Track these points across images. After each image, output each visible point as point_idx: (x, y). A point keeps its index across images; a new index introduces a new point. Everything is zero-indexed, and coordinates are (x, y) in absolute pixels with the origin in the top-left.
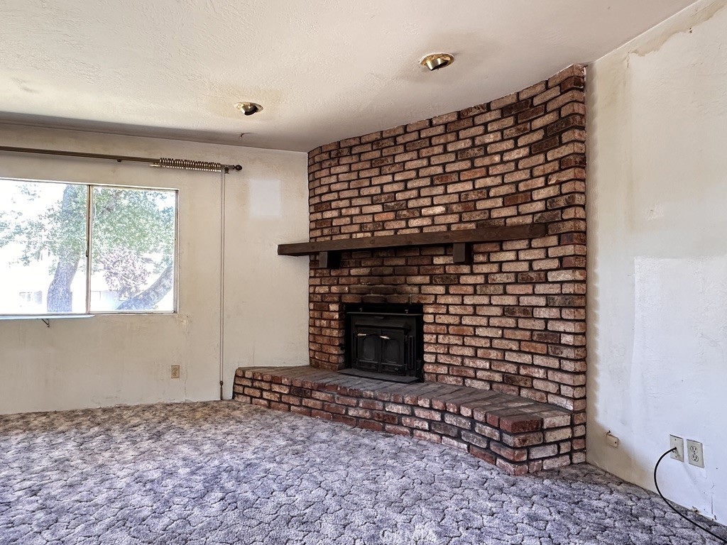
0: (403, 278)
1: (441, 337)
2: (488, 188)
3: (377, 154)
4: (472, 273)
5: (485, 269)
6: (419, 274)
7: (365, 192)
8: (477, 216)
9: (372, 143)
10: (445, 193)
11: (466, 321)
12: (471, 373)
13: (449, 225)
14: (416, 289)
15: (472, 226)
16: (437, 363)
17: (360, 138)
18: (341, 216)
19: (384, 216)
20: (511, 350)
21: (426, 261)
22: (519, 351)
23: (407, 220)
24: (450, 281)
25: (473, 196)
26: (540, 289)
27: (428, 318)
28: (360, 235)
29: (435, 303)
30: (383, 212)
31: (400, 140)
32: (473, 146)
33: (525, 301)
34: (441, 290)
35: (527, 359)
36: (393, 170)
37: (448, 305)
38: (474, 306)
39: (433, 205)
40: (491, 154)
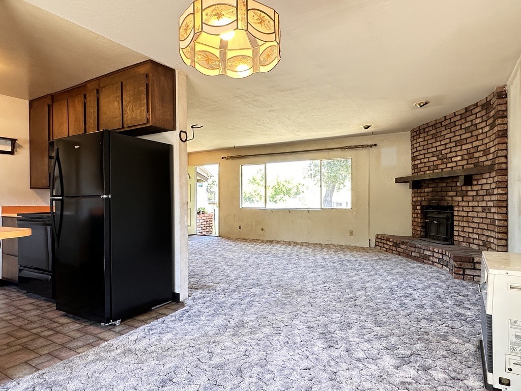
0: (445, 193)
1: (460, 222)
2: (478, 147)
3: (434, 131)
4: (472, 190)
5: (476, 188)
6: (452, 191)
7: (430, 150)
8: (474, 161)
9: (432, 126)
10: (461, 150)
11: (470, 214)
12: (472, 240)
13: (463, 166)
14: (450, 198)
15: (472, 166)
16: (459, 235)
17: (428, 124)
18: (421, 163)
19: (437, 162)
20: (485, 229)
21: (454, 184)
22: (487, 229)
23: (446, 164)
24: (464, 194)
25: (472, 151)
26: (492, 198)
27: (456, 213)
28: (428, 172)
29: (458, 205)
30: (437, 160)
31: (444, 124)
32: (472, 125)
33: (489, 204)
34: (460, 199)
35: (489, 233)
36: (441, 139)
37: (463, 206)
38: (473, 207)
39: (456, 156)
40: (479, 129)
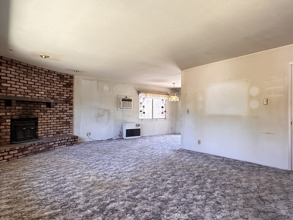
0: (33, 111)
1: (42, 126)
2: (54, 91)
4: (50, 110)
5: (53, 109)
6: (37, 110)
8: (51, 96)
10: (44, 89)
11: (49, 121)
12: (50, 133)
13: (45, 97)
14: (36, 114)
15: (50, 98)
16: (42, 133)
18: (11, 87)
19: (28, 91)
20: (58, 126)
21: (39, 106)
22: (60, 126)
23: (35, 94)
24: (45, 112)
25: (50, 91)
26: (65, 113)
27: (39, 122)
28: (19, 95)
29: (41, 117)
30: (27, 89)
32: (51, 80)
33: (62, 116)
34: (43, 114)
35: (62, 127)
36: (31, 77)
37: (44, 118)
38: (50, 117)
39: (41, 91)
40: (55, 83)
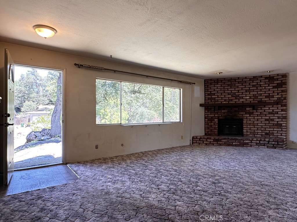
1: (248, 126)
2: (261, 94)
3: (230, 83)
4: (257, 112)
6: (242, 112)
7: (226, 92)
10: (250, 94)
11: (255, 122)
12: (257, 133)
13: (251, 101)
14: (241, 115)
15: (257, 102)
16: (247, 132)
18: (218, 97)
20: (268, 128)
21: (244, 109)
23: (239, 99)
24: (250, 114)
25: (257, 95)
27: (245, 122)
28: (224, 102)
29: (246, 118)
30: (232, 97)
31: (237, 80)
32: (257, 84)
33: (271, 118)
35: (272, 129)
36: (235, 87)
37: (250, 119)
38: (257, 119)
39: (246, 96)
40: (262, 87)
